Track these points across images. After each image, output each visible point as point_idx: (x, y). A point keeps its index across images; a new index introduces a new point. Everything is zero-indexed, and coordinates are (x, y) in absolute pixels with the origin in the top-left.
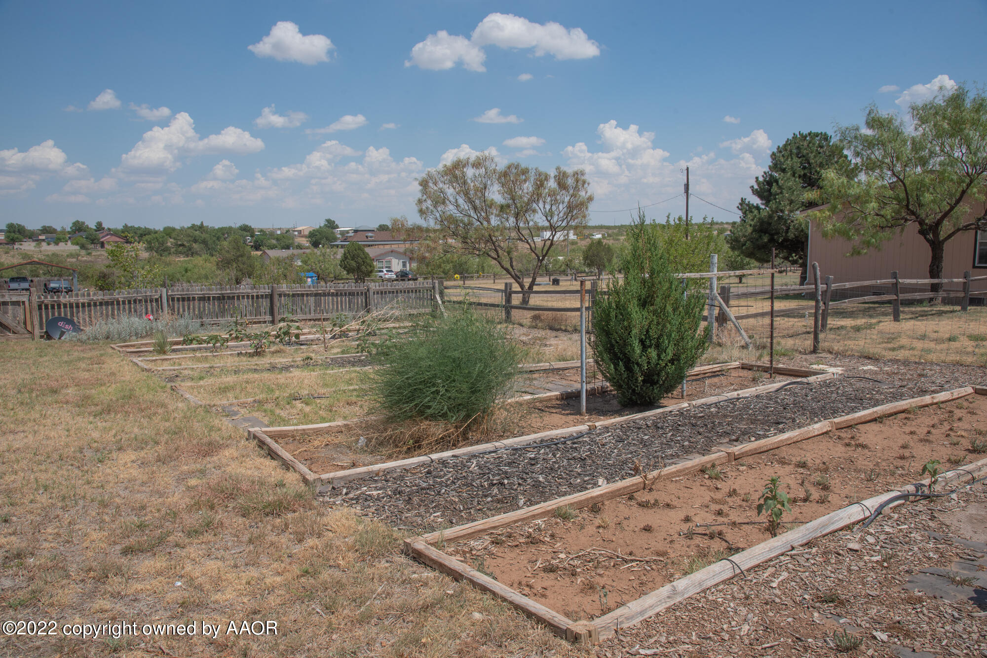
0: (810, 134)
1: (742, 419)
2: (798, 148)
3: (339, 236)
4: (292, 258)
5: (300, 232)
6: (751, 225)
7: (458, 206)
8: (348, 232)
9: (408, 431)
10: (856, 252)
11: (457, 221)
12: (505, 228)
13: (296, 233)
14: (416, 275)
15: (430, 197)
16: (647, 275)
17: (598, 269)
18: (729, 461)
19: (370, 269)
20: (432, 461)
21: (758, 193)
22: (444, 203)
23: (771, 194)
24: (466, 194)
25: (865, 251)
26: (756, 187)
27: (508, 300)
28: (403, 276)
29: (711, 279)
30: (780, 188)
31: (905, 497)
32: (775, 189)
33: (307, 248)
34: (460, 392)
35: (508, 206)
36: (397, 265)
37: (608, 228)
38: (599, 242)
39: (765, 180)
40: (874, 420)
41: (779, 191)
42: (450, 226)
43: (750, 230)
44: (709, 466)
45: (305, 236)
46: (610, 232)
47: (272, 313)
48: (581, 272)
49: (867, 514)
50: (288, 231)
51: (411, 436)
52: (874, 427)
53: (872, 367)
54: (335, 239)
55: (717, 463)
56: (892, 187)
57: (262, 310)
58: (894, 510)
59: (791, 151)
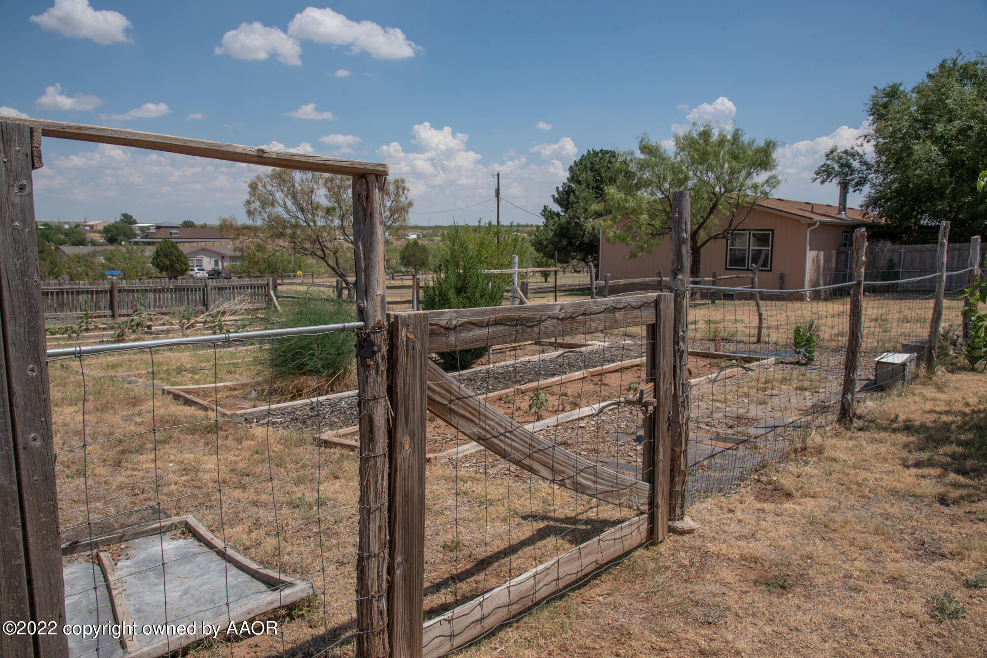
0: (601, 151)
1: (530, 374)
2: (592, 163)
3: (138, 232)
4: (94, 254)
5: (92, 227)
6: (552, 230)
7: (285, 207)
8: (148, 228)
9: (291, 384)
10: (633, 255)
11: (284, 222)
12: (331, 229)
13: (88, 228)
14: (229, 274)
15: (259, 199)
16: (461, 271)
17: (415, 269)
18: (518, 394)
19: (184, 267)
20: (312, 403)
21: (558, 201)
22: (273, 205)
23: (569, 203)
24: (294, 197)
25: (640, 254)
26: (556, 196)
27: (340, 295)
28: (215, 274)
29: (510, 276)
30: (577, 197)
31: (618, 404)
32: (572, 198)
33: (102, 245)
34: (329, 353)
35: (334, 209)
36: (208, 264)
37: (423, 228)
38: (415, 243)
39: (564, 190)
40: (616, 371)
41: (575, 200)
42: (277, 229)
43: (551, 234)
44: (504, 396)
45: (99, 232)
46: (425, 232)
47: (112, 307)
48: (398, 272)
49: (594, 412)
50: (77, 226)
51: (294, 387)
52: (617, 375)
53: (629, 342)
54: (135, 236)
55: (510, 394)
56: (662, 201)
57: (102, 305)
58: (611, 410)
59: (585, 166)
